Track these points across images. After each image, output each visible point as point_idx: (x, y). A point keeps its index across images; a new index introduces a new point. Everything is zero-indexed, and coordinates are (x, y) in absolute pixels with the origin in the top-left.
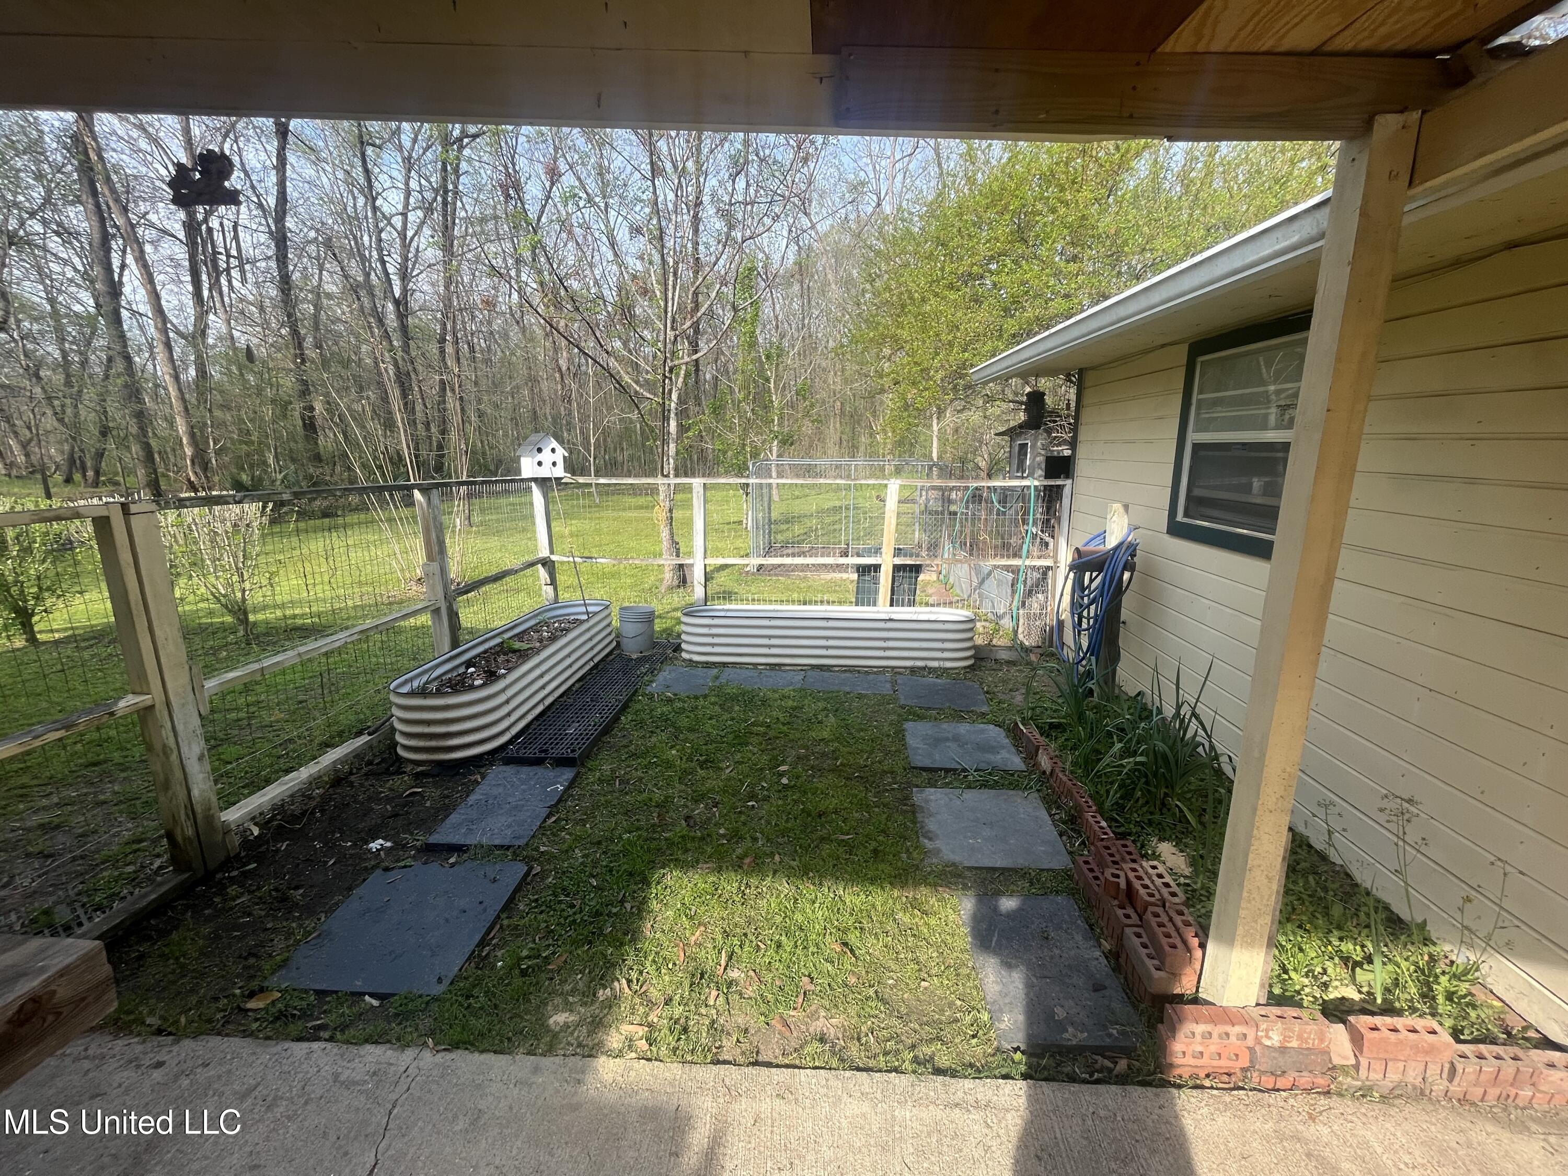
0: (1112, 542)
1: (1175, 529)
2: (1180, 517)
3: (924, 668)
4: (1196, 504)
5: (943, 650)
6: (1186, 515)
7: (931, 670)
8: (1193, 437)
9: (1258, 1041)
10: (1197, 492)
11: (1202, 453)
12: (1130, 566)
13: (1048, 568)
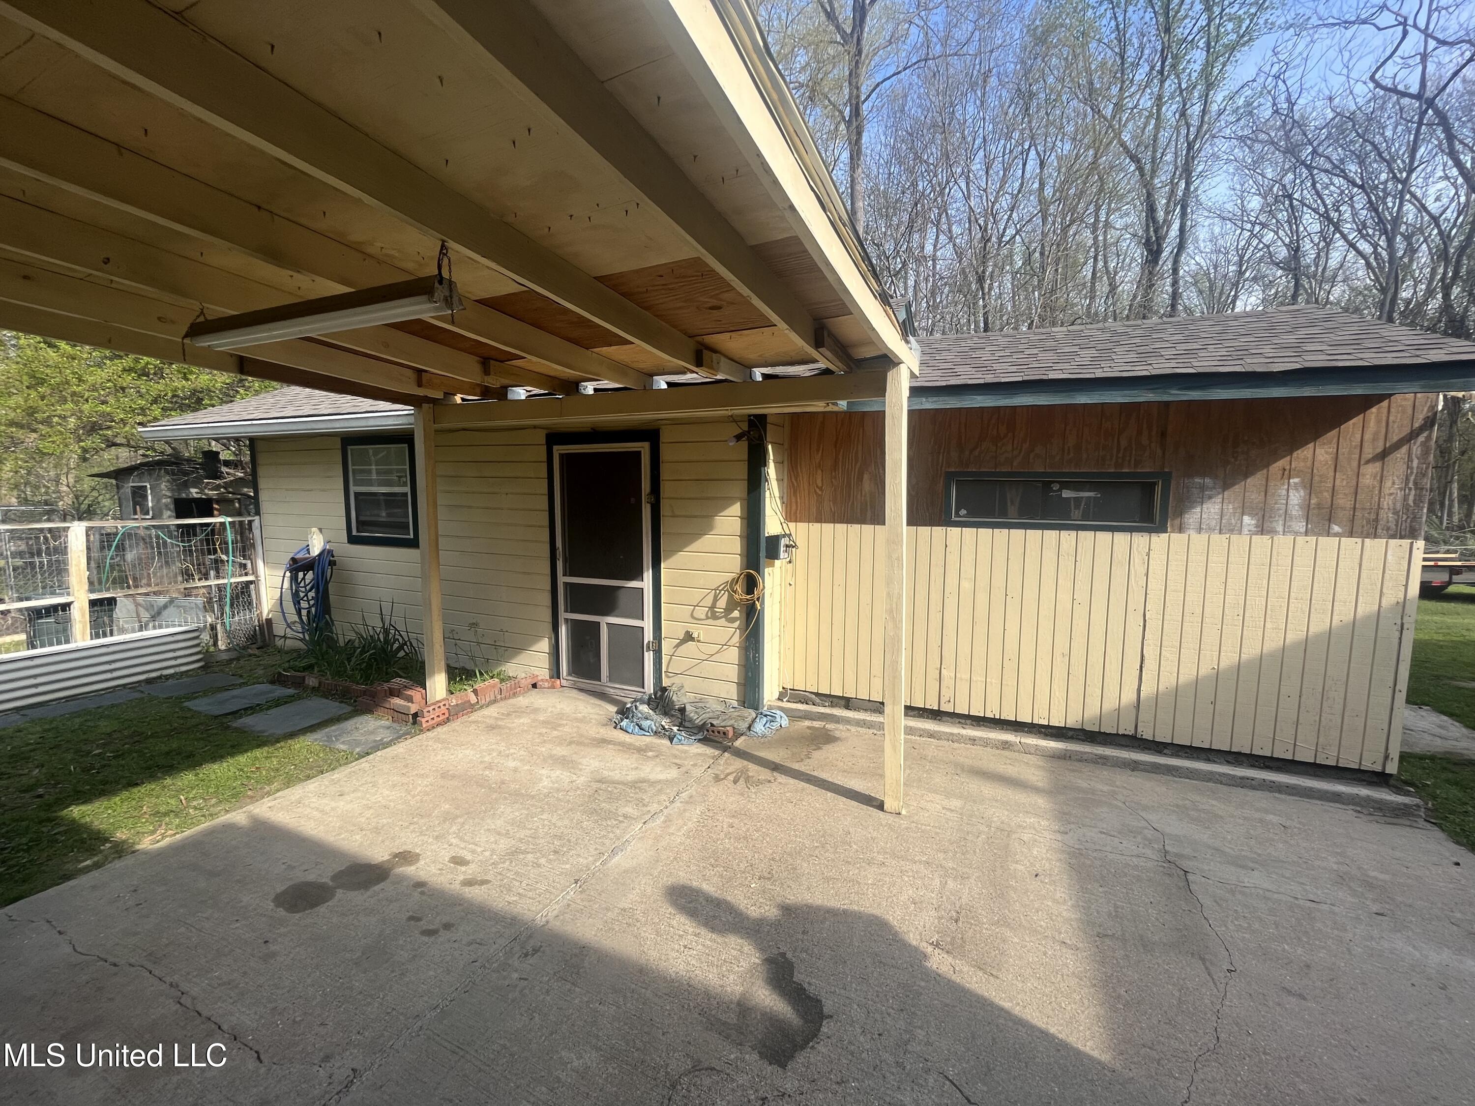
0: (315, 551)
1: (353, 540)
2: (354, 533)
3: (160, 677)
4: (361, 525)
5: (176, 658)
6: (358, 531)
7: (168, 677)
8: (353, 489)
9: (450, 705)
10: (362, 518)
11: (361, 497)
12: (332, 563)
13: (251, 582)
